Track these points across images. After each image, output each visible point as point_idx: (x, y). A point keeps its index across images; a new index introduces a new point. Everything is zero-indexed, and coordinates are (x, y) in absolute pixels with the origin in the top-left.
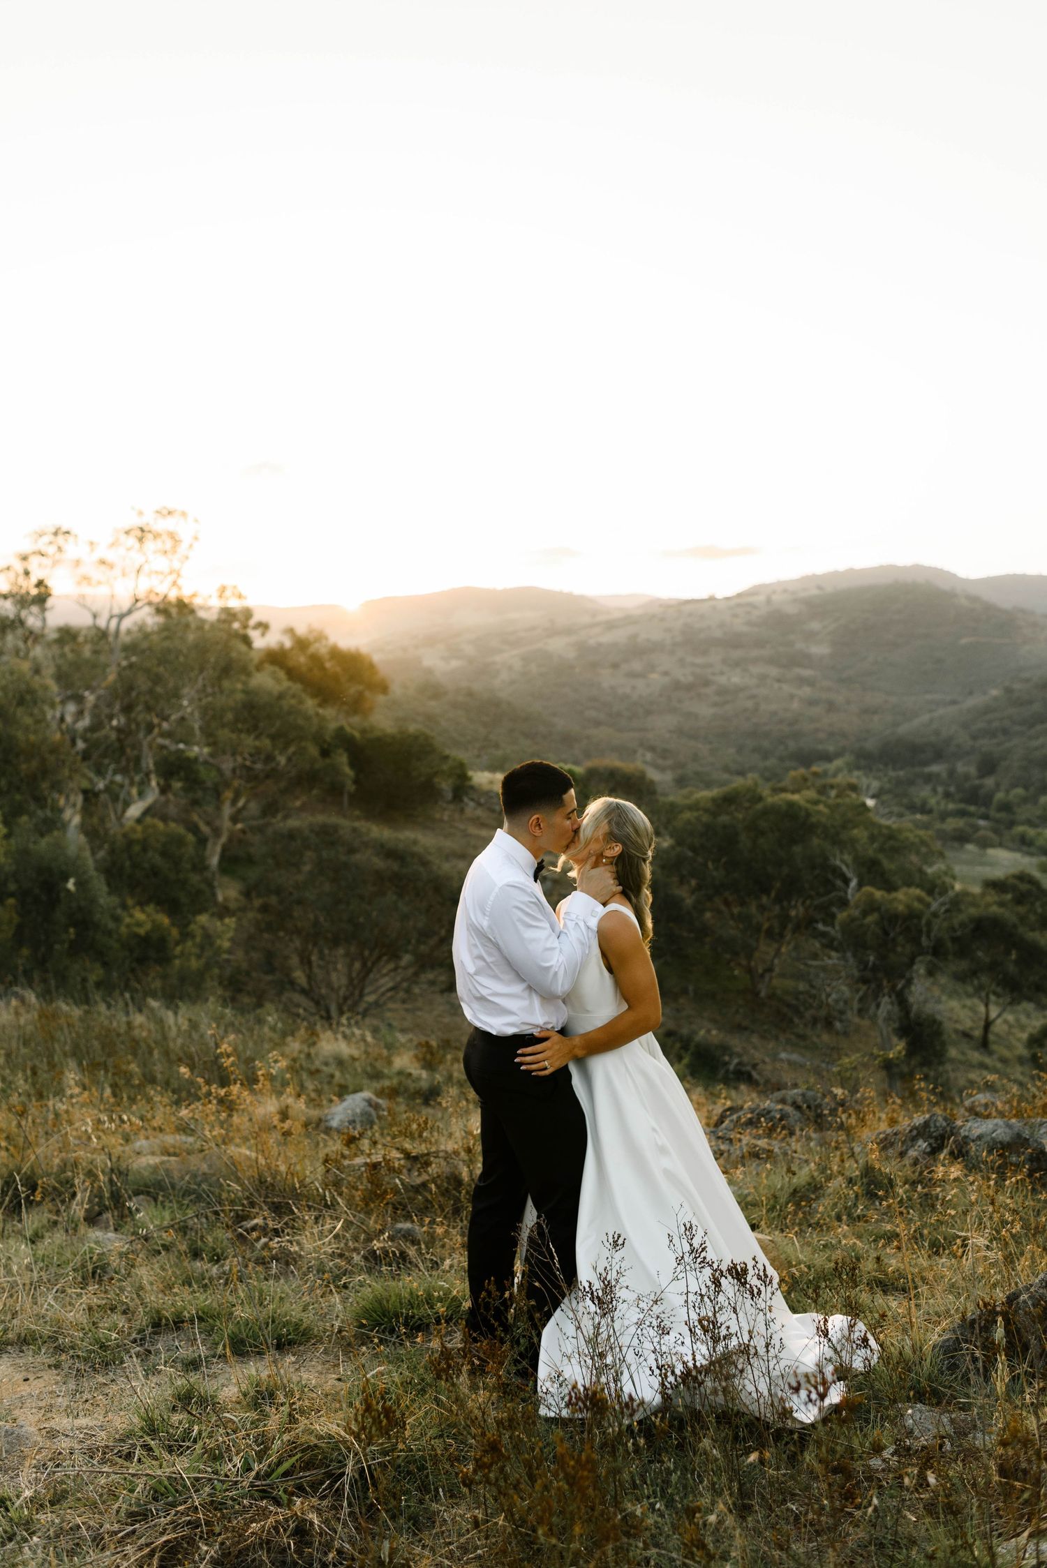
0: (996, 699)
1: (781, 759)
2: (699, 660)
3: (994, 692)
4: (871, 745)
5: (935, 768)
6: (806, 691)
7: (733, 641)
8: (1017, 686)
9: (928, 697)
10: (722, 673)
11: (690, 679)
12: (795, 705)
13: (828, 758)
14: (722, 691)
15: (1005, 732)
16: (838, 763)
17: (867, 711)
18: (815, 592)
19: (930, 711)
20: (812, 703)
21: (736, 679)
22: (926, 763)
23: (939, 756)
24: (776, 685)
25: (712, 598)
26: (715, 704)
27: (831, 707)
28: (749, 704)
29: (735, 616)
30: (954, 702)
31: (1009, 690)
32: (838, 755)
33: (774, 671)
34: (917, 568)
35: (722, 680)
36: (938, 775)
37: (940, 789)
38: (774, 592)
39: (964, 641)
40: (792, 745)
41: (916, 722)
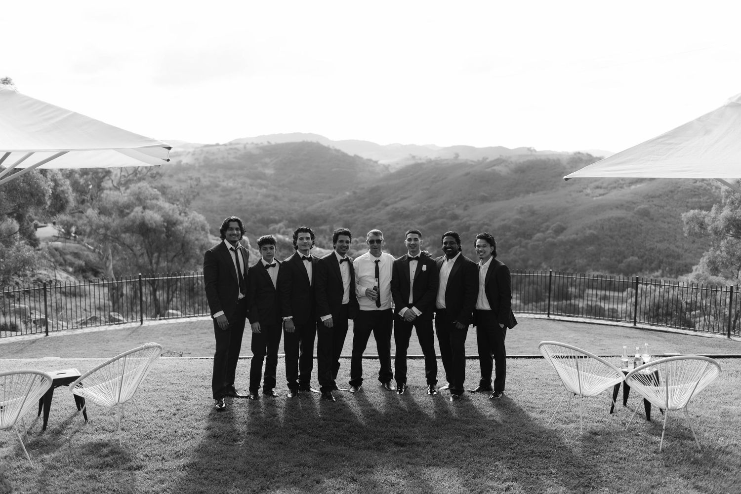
0: (349, 196)
1: (254, 222)
2: (212, 175)
3: (348, 193)
4: (294, 216)
5: (323, 227)
6: (264, 191)
7: (227, 166)
8: (357, 191)
9: (319, 194)
10: (224, 181)
11: (209, 183)
12: (259, 197)
13: (275, 222)
14: (225, 190)
15: (353, 211)
16: (281, 225)
17: (293, 200)
18: (266, 143)
19: (320, 201)
20: (267, 196)
21: (231, 184)
22: (321, 225)
23: (325, 222)
24: (250, 188)
25: (218, 145)
26: (221, 196)
27: (276, 198)
28: (238, 196)
29: (229, 154)
30: (330, 198)
31: (355, 193)
32: (280, 221)
33: (248, 181)
34: (311, 134)
35: (224, 184)
36: (325, 231)
37: (327, 237)
38: (247, 143)
39: (333, 170)
40: (259, 216)
41: (315, 206)
